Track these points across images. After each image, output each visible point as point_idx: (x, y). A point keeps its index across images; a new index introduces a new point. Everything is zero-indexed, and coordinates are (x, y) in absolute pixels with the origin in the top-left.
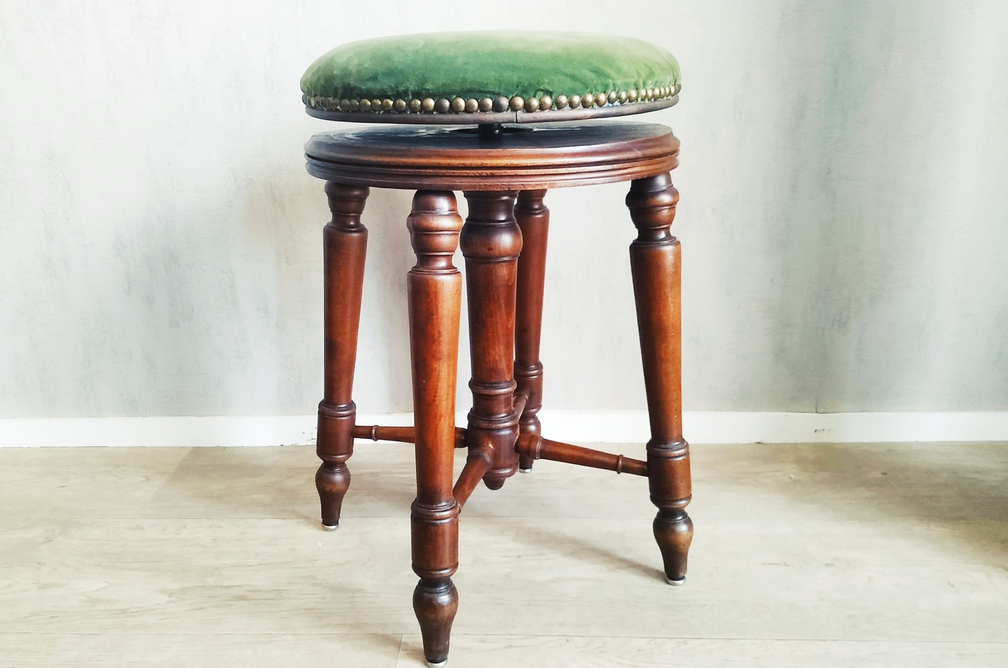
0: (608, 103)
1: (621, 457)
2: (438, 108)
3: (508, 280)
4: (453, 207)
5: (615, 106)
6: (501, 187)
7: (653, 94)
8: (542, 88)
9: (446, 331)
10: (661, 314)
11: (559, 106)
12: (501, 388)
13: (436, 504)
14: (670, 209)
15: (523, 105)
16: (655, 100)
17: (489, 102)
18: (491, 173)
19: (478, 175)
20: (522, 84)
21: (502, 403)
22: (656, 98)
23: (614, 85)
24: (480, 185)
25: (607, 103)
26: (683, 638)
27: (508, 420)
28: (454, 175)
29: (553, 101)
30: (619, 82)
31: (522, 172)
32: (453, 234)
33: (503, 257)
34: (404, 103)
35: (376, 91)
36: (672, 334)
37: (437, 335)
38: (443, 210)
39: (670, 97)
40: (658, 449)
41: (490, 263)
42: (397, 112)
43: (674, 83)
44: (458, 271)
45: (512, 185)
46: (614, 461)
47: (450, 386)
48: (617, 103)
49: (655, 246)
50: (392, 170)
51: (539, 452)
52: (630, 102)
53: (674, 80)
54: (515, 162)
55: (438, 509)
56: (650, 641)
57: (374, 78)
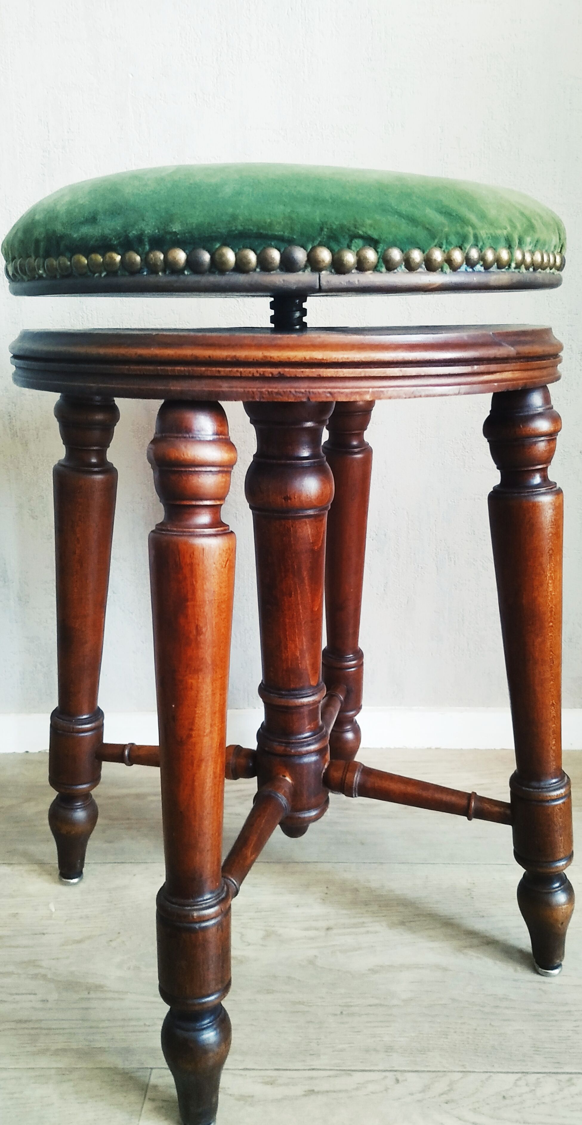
0: (466, 266)
1: (473, 796)
2: (193, 264)
3: (312, 543)
4: (221, 429)
5: (477, 272)
6: (296, 397)
7: (532, 259)
8: (361, 232)
9: (208, 627)
10: (536, 594)
11: (390, 267)
12: (303, 696)
13: (193, 898)
14: (549, 441)
15: (331, 260)
16: (534, 269)
17: (275, 255)
18: (280, 373)
19: (258, 375)
20: (329, 227)
21: (306, 716)
22: (536, 267)
23: (476, 237)
24: (261, 392)
25: (464, 267)
26: (568, 1073)
27: (314, 741)
28: (219, 375)
29: (380, 256)
30: (483, 233)
31: (330, 372)
32: (219, 472)
33: (306, 510)
34: (138, 258)
35: (94, 239)
36: (551, 624)
37: (194, 632)
38: (203, 433)
39: (553, 270)
40: (528, 789)
41: (288, 518)
42: (127, 274)
43: (559, 251)
44: (230, 531)
45: (313, 392)
46: (464, 802)
47: (215, 713)
48: (479, 267)
49: (528, 496)
50: (121, 367)
51: (357, 788)
52: (499, 267)
53: (561, 246)
54: (318, 355)
55: (197, 905)
56: (520, 1079)
57: (92, 219)
